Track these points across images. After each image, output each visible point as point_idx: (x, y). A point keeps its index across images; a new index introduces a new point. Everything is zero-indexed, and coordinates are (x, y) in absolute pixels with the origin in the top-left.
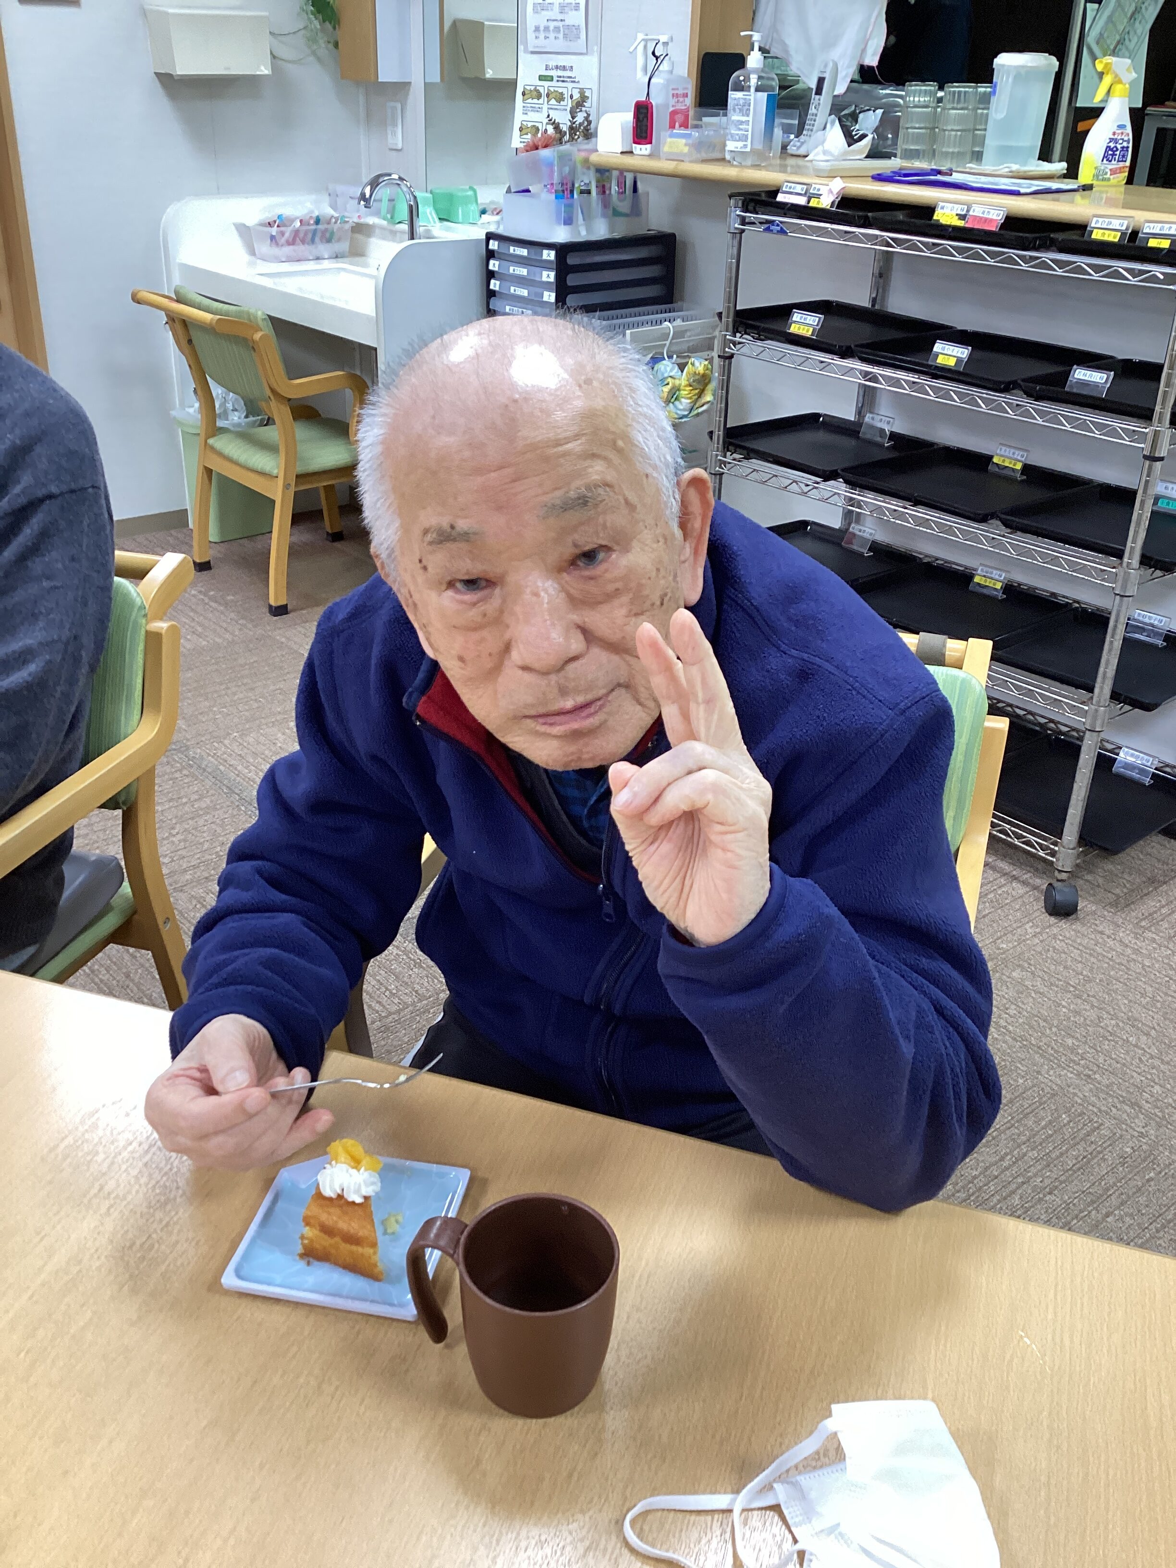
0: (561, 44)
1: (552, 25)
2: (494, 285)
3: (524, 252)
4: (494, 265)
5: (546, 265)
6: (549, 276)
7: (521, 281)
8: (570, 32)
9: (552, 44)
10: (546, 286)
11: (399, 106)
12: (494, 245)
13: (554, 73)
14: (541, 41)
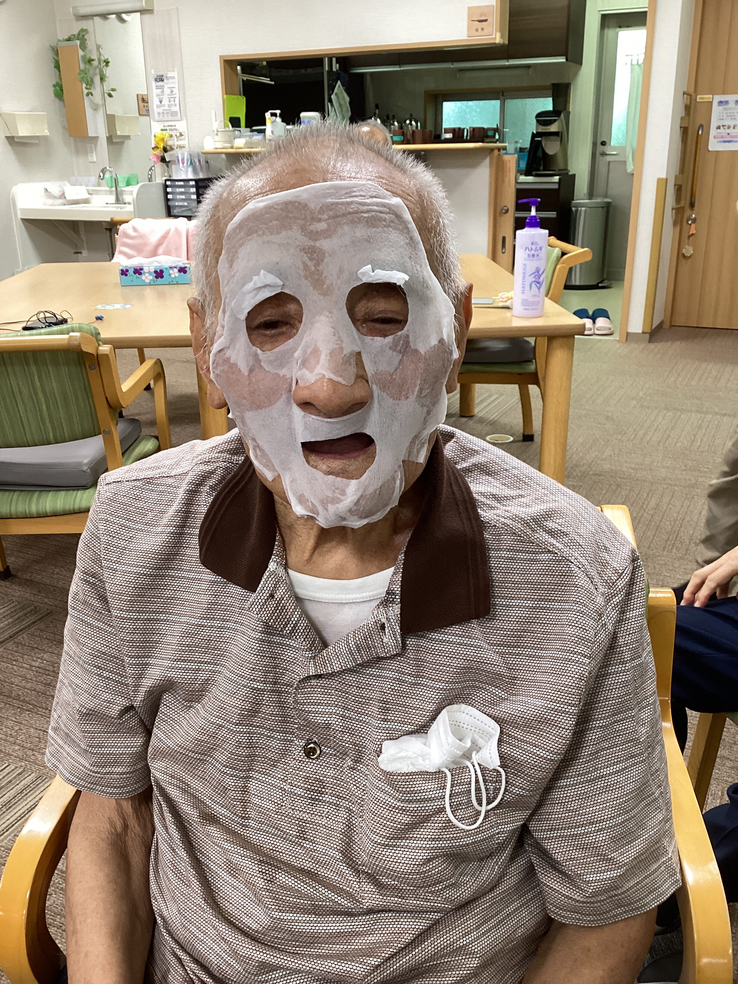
0: (170, 118)
1: (165, 112)
2: (170, 196)
3: (182, 183)
4: (169, 190)
5: (192, 186)
6: (194, 190)
7: (182, 193)
8: (174, 114)
9: (166, 118)
10: (193, 193)
11: (93, 146)
12: (168, 183)
13: (168, 128)
14: (161, 117)
